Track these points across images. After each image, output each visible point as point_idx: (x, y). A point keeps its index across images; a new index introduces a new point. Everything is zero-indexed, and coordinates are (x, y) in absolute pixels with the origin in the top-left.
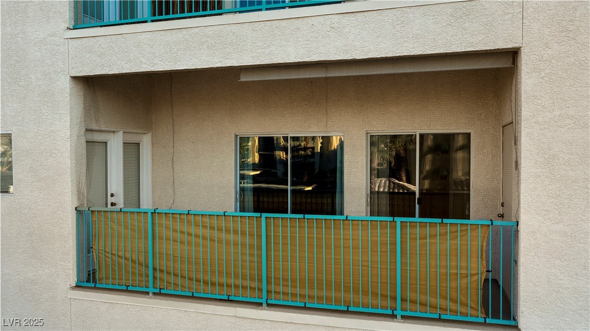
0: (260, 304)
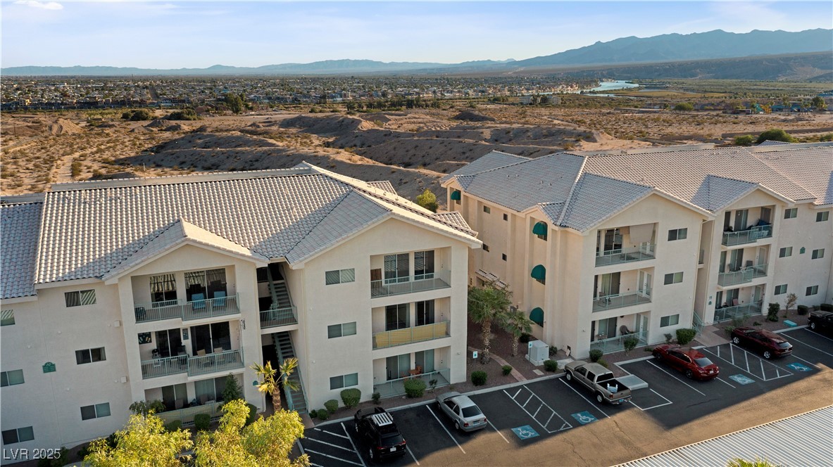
0: (411, 343)
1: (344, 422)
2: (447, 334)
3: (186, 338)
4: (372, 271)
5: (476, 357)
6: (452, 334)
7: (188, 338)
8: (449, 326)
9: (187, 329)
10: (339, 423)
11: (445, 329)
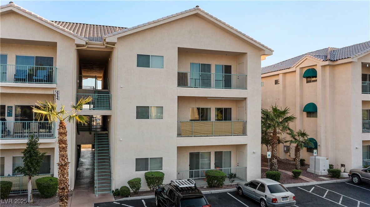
0: (212, 136)
1: (145, 200)
2: (244, 133)
3: (10, 115)
4: (179, 74)
5: (270, 157)
6: (248, 133)
7: (12, 116)
8: (246, 127)
9: (12, 107)
10: (141, 200)
11: (242, 127)
